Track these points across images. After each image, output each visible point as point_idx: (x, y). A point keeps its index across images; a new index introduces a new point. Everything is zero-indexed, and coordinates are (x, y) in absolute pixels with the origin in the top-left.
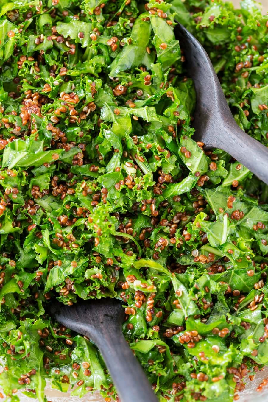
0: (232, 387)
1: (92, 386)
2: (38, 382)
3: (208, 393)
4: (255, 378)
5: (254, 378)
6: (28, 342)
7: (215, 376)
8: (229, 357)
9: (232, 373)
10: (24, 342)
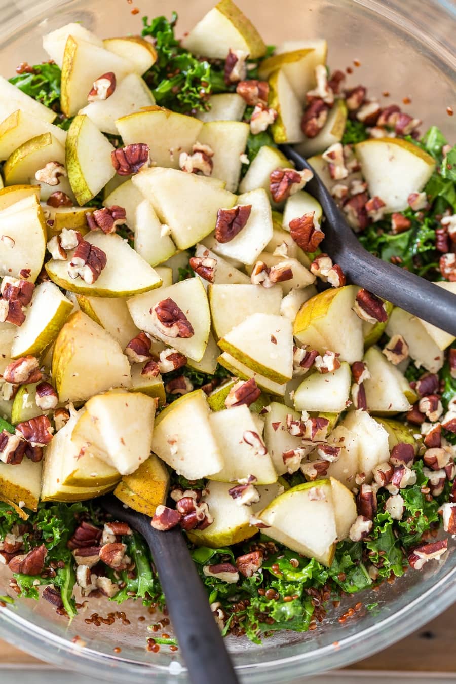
0: (309, 612)
1: (136, 591)
2: (66, 578)
3: (276, 613)
4: (341, 605)
5: (339, 605)
6: (58, 529)
7: (289, 594)
8: (308, 573)
9: (311, 595)
10: (53, 528)
